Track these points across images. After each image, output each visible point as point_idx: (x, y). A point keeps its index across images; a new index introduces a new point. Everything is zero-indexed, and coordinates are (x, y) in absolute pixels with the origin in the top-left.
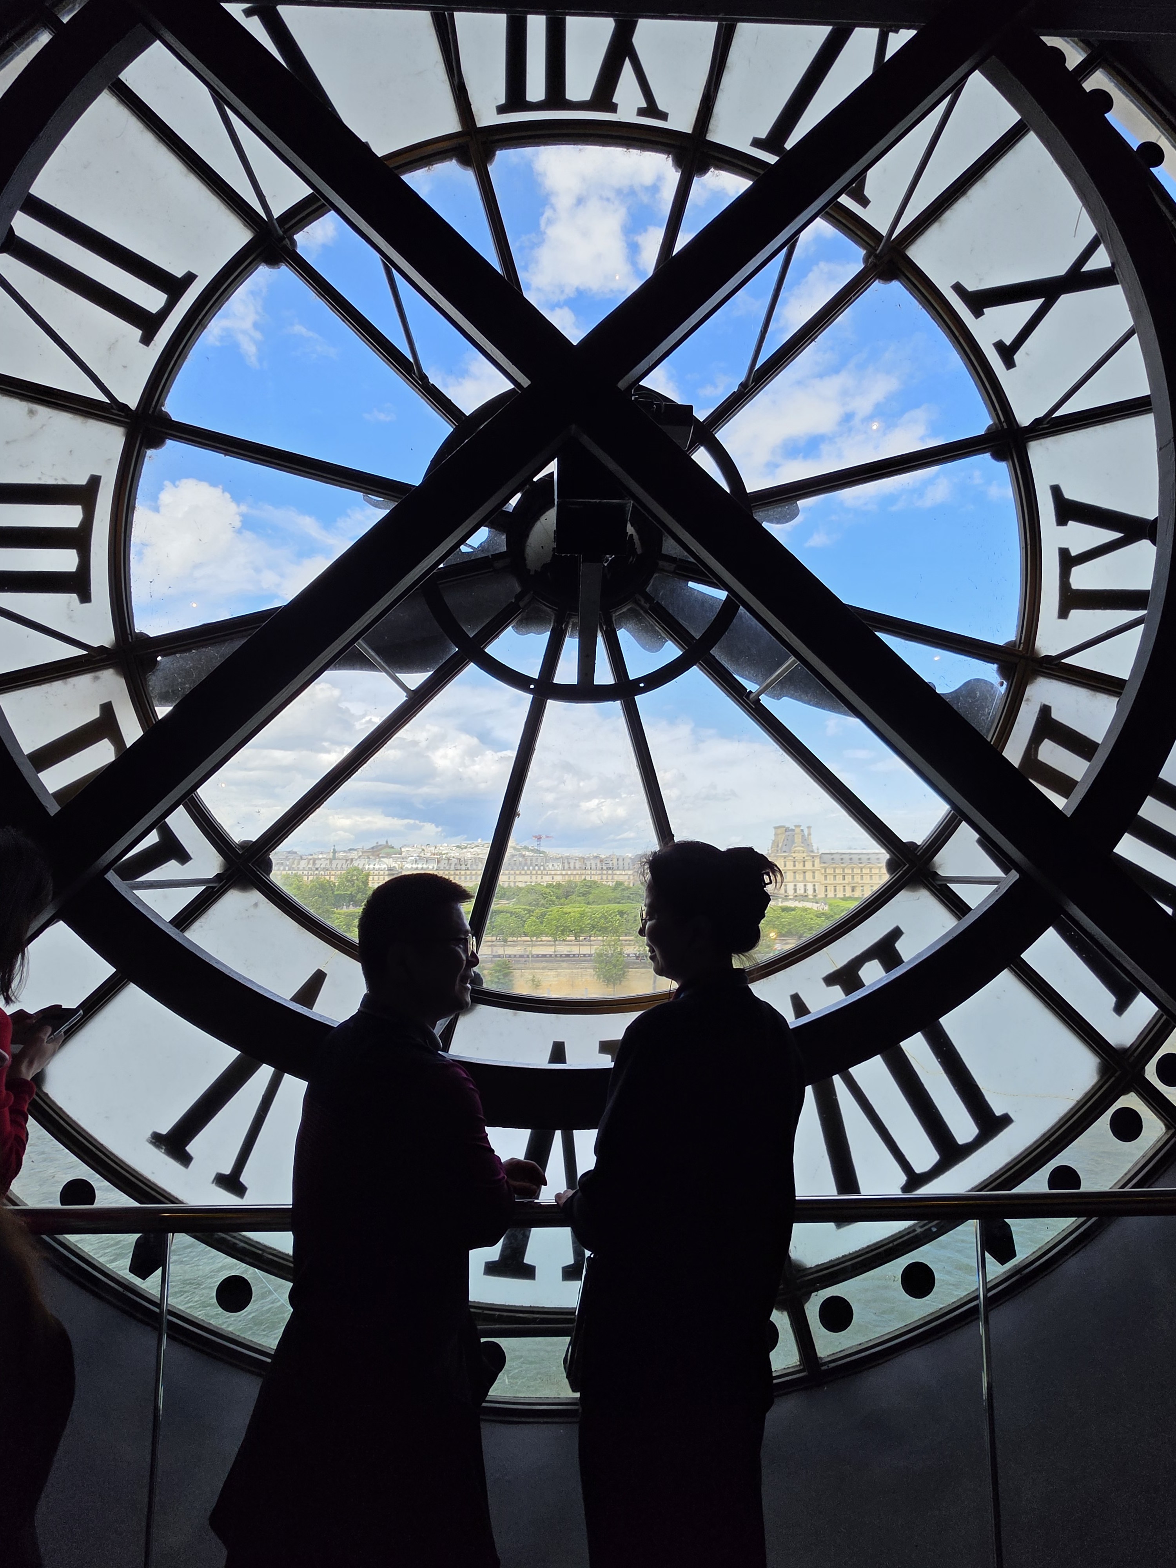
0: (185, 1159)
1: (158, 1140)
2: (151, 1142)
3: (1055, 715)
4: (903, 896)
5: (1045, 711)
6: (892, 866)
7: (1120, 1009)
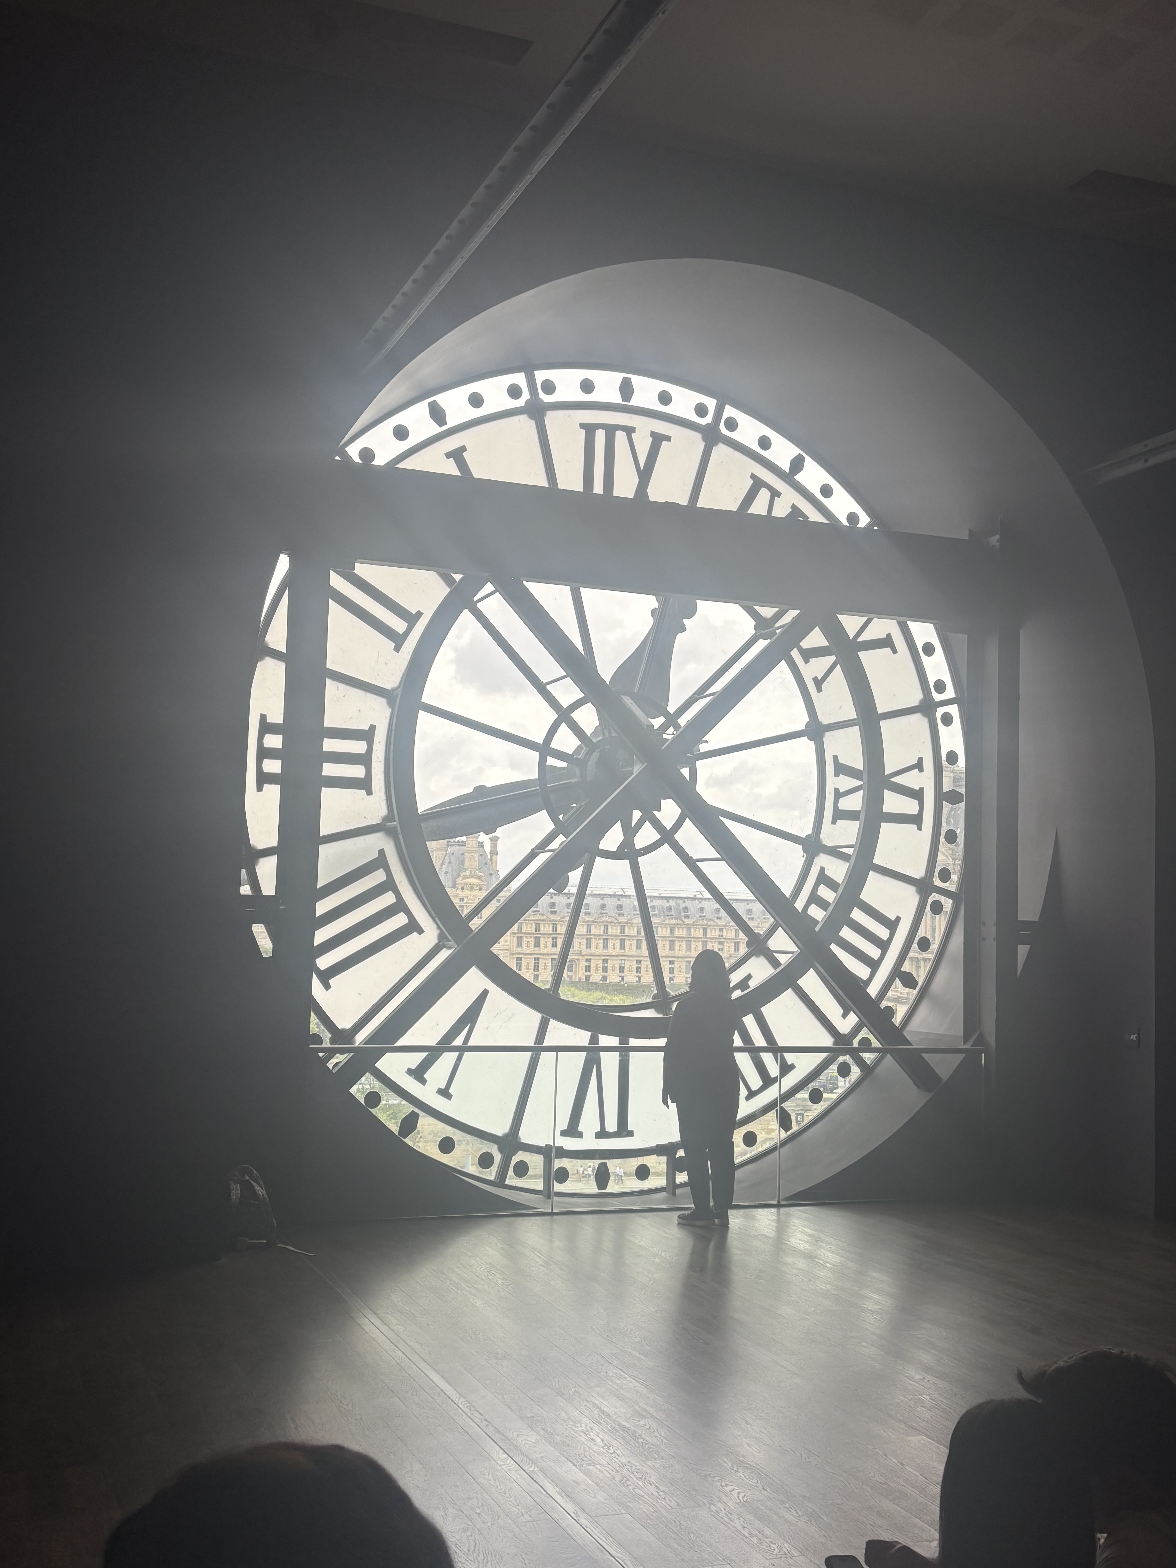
0: (423, 1081)
1: (410, 1072)
2: (407, 1073)
3: (826, 872)
4: (753, 959)
5: (822, 869)
6: (748, 945)
7: (844, 1016)
